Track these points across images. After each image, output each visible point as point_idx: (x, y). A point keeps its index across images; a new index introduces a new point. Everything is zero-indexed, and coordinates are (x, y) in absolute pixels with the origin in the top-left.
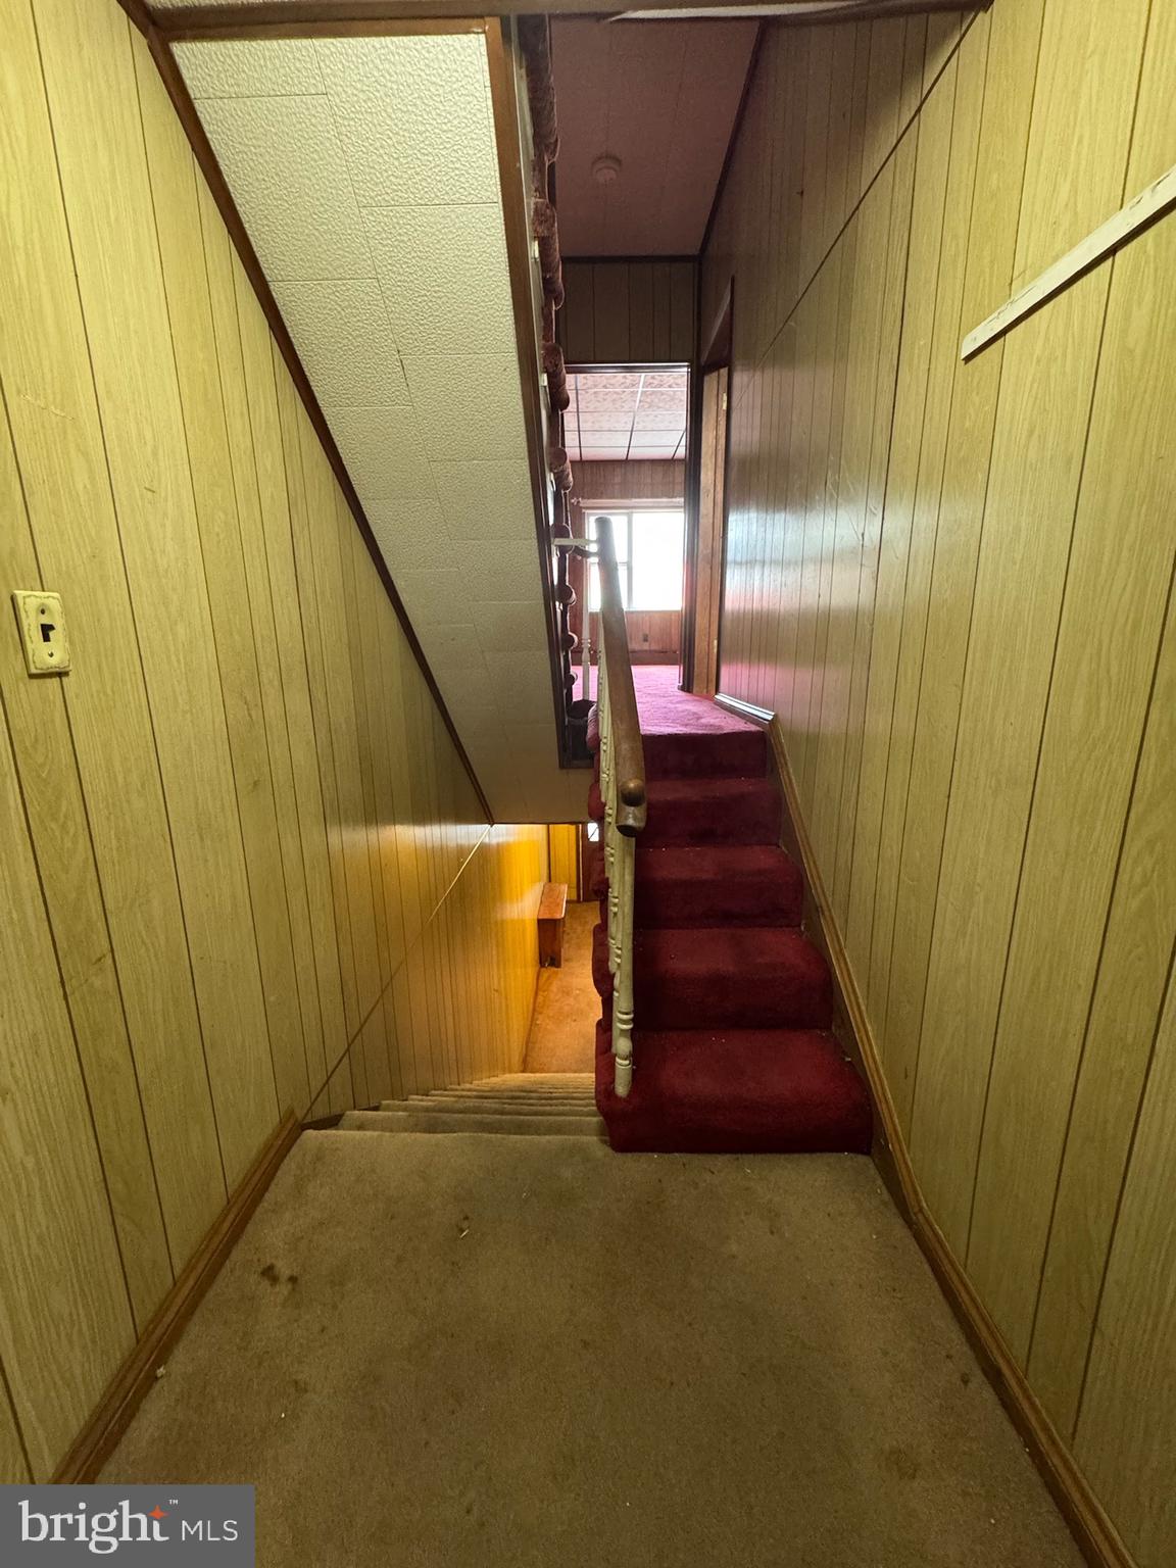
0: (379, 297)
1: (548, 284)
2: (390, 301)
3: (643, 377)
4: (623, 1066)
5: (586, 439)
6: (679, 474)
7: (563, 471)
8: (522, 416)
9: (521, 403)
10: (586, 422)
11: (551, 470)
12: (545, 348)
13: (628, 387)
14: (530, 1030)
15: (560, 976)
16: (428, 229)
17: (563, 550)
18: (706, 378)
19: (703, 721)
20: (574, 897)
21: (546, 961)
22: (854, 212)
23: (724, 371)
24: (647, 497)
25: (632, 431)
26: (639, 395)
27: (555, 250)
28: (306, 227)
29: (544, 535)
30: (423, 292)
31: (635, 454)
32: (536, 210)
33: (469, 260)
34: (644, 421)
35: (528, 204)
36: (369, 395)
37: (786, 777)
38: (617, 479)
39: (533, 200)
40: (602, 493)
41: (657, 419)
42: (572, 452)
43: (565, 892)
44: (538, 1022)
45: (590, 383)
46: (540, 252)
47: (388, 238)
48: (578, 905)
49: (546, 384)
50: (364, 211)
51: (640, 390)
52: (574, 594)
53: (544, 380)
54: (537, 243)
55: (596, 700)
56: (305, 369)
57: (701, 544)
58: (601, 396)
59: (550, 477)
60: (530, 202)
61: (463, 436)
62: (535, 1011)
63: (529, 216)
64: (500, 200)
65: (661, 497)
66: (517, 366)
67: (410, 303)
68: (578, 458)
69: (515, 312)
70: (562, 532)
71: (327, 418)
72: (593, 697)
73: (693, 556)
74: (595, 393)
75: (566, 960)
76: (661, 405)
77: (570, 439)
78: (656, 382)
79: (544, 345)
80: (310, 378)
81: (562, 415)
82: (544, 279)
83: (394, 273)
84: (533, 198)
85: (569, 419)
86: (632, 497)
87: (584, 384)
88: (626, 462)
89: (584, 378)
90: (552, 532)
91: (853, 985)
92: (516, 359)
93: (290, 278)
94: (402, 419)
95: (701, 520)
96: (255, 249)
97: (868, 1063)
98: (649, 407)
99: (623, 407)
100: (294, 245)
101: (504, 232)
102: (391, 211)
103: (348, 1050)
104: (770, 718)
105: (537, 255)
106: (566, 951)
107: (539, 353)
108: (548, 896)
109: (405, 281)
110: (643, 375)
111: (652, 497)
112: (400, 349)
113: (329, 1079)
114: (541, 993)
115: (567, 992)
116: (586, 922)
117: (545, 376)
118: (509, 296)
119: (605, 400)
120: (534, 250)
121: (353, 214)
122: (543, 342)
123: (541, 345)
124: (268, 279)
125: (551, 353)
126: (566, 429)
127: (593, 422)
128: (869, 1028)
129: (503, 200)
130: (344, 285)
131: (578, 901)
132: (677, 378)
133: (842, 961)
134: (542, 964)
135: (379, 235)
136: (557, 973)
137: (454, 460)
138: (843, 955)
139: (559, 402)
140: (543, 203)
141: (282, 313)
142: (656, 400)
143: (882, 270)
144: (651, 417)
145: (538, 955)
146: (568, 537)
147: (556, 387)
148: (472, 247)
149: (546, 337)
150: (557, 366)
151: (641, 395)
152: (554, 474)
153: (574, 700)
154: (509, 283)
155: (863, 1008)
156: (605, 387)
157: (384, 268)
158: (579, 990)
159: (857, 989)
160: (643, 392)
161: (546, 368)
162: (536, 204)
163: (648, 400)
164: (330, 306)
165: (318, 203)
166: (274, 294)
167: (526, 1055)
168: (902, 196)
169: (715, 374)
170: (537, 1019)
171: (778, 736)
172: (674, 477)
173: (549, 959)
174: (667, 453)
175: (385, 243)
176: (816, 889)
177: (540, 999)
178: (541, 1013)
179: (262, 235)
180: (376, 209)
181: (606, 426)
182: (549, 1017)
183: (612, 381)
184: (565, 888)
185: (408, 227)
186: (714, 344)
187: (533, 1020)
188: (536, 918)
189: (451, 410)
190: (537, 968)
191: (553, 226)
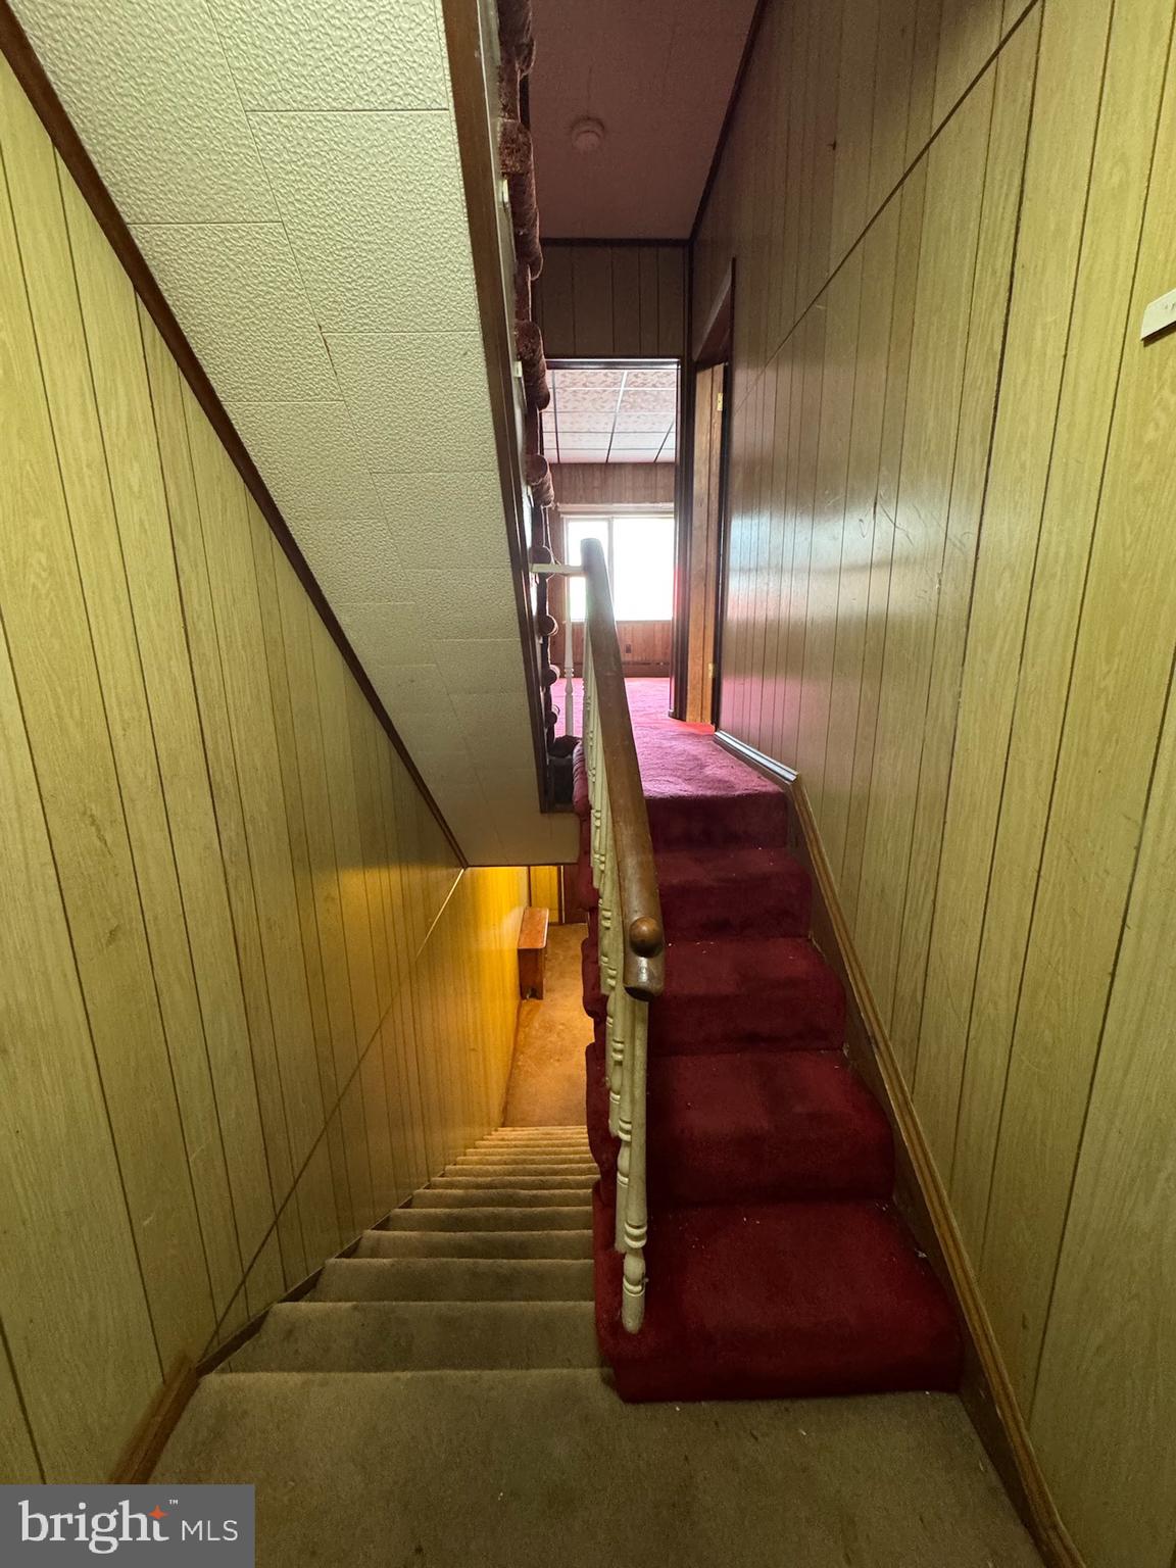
0: (286, 249)
1: (521, 244)
2: (303, 255)
3: (625, 374)
4: (633, 1292)
5: (564, 440)
6: (668, 480)
7: (543, 484)
8: (489, 415)
9: (487, 398)
10: (564, 422)
11: (528, 483)
12: (518, 327)
13: (609, 386)
14: (511, 1073)
15: (542, 1008)
16: (349, 148)
17: (542, 576)
18: (699, 376)
19: (708, 771)
20: (556, 920)
21: (527, 992)
22: (922, 153)
23: (719, 369)
24: (628, 502)
25: (612, 433)
26: (621, 393)
27: (531, 195)
28: (171, 140)
29: (520, 561)
30: (349, 243)
31: (615, 457)
32: (504, 134)
33: (411, 197)
34: (626, 422)
35: (494, 126)
36: (285, 385)
37: (817, 857)
38: (596, 483)
39: (500, 121)
40: (581, 497)
41: (640, 420)
42: (550, 455)
43: (546, 915)
44: (520, 1063)
45: (568, 380)
46: (510, 196)
47: (291, 162)
48: (561, 927)
49: (520, 374)
50: (254, 119)
51: (622, 388)
52: (556, 625)
53: (517, 370)
54: (506, 182)
55: (580, 736)
56: (195, 350)
57: (694, 560)
58: (580, 395)
59: (527, 492)
60: (495, 125)
61: (412, 442)
62: (516, 1050)
63: (494, 137)
64: (451, 104)
65: (644, 502)
66: (481, 350)
67: (330, 259)
68: (556, 461)
69: (476, 274)
70: (541, 556)
71: (231, 416)
72: (577, 733)
73: (685, 570)
74: (575, 391)
75: (547, 991)
76: (643, 405)
77: (548, 440)
78: (639, 381)
79: (517, 324)
80: (203, 363)
81: (541, 414)
82: (516, 236)
83: (305, 213)
84: (501, 119)
85: (547, 417)
86: (613, 502)
87: (563, 382)
88: (607, 467)
89: (564, 375)
90: (529, 557)
91: (925, 1155)
92: (479, 339)
93: (158, 219)
94: (331, 417)
95: (694, 532)
96: (101, 174)
97: (957, 1276)
98: (631, 408)
99: (603, 407)
100: (157, 169)
101: (458, 156)
102: (293, 118)
103: (275, 1223)
104: (792, 778)
105: (506, 199)
106: (549, 979)
107: (511, 334)
108: (528, 922)
109: (323, 227)
110: (626, 372)
111: (634, 502)
112: (322, 323)
113: (246, 1276)
114: (521, 1029)
115: (549, 1028)
116: (569, 948)
117: (519, 365)
118: (468, 251)
119: (585, 399)
120: (502, 191)
121: (238, 122)
122: (516, 320)
123: (514, 325)
124: (127, 220)
125: (527, 334)
126: (544, 430)
127: (572, 423)
128: (955, 1224)
129: (456, 106)
130: (236, 230)
131: (560, 923)
132: (665, 377)
133: (907, 1119)
134: (522, 996)
135: (279, 156)
136: (538, 1005)
137: (403, 471)
138: (911, 1113)
139: (537, 398)
140: (513, 125)
141: (152, 270)
142: (639, 400)
143: (973, 225)
144: (633, 418)
145: (518, 989)
146: (549, 562)
147: (533, 380)
148: (413, 177)
149: (520, 314)
150: (534, 351)
151: (623, 395)
152: (532, 487)
153: (556, 736)
154: (467, 232)
155: (945, 1193)
156: (585, 385)
157: (291, 208)
158: (563, 1024)
159: (932, 1161)
160: (625, 392)
161: (520, 354)
162: (504, 125)
163: (631, 400)
164: (219, 261)
165: (184, 103)
166: (137, 241)
167: (507, 1103)
168: (1009, 117)
169: (709, 372)
170: (519, 1060)
171: (805, 803)
172: (656, 480)
173: (530, 990)
174: (649, 456)
175: (289, 168)
176: (866, 1012)
177: (521, 1036)
178: (522, 1053)
179: (109, 152)
180: (271, 114)
181: (586, 427)
182: (530, 1057)
183: (593, 379)
184: (546, 913)
185: (321, 144)
186: (709, 338)
187: (514, 1059)
188: (516, 948)
189: (395, 407)
190: (518, 1002)
191: (528, 157)
